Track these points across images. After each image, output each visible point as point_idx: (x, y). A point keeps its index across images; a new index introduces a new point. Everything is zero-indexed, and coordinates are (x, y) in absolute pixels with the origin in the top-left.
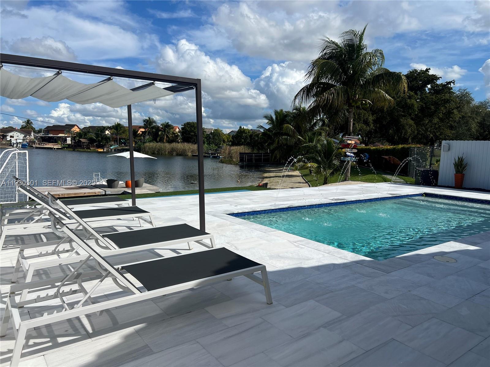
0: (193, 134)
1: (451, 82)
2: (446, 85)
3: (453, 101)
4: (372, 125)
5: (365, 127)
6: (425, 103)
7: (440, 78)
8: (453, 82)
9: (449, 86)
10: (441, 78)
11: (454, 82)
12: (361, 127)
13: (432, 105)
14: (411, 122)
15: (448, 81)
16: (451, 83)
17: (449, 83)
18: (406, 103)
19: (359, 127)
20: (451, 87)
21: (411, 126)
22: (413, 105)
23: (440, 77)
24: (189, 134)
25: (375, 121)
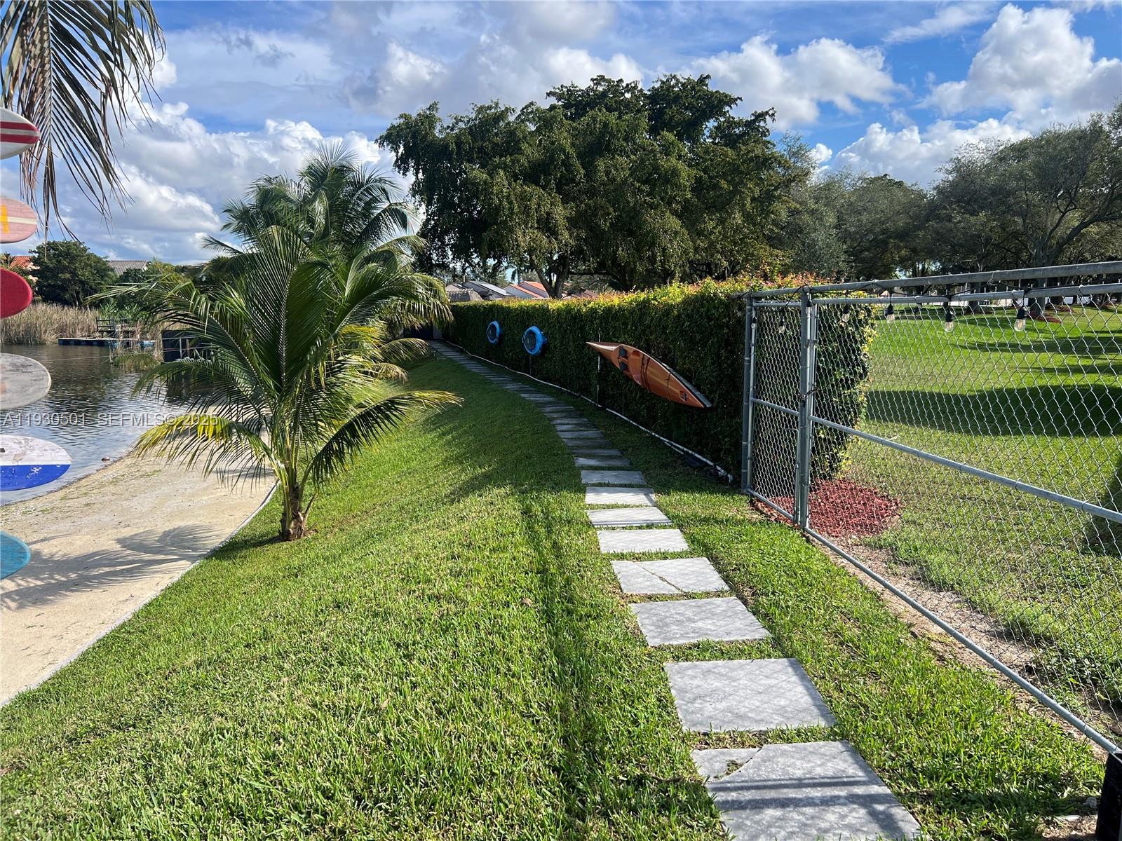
0: (68, 276)
1: (767, 113)
2: (754, 121)
3: (780, 163)
4: (566, 235)
5: (545, 240)
6: (705, 171)
7: (739, 101)
8: (771, 112)
9: (762, 124)
10: (741, 99)
11: (773, 115)
12: (533, 240)
13: (724, 176)
14: (674, 223)
15: (759, 111)
16: (767, 117)
17: (760, 116)
18: (656, 169)
19: (524, 242)
20: (767, 127)
21: (676, 233)
22: (675, 172)
23: (738, 98)
24: (55, 276)
25: (573, 223)
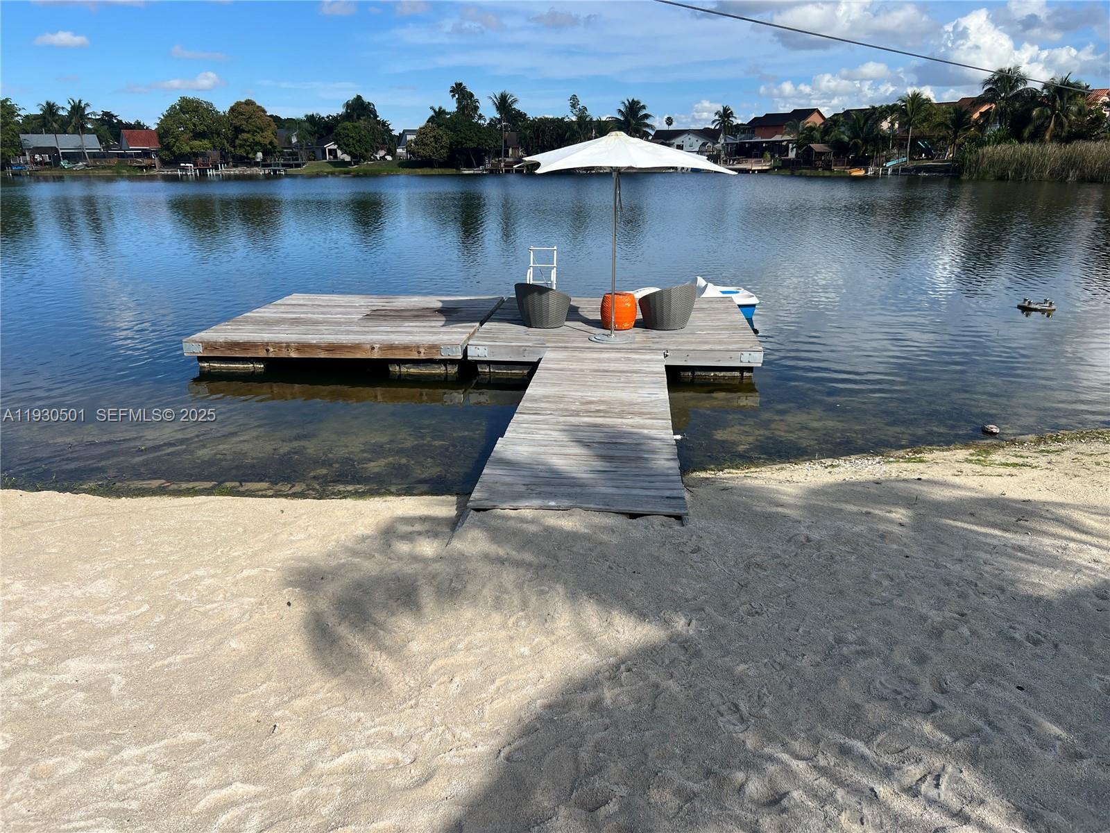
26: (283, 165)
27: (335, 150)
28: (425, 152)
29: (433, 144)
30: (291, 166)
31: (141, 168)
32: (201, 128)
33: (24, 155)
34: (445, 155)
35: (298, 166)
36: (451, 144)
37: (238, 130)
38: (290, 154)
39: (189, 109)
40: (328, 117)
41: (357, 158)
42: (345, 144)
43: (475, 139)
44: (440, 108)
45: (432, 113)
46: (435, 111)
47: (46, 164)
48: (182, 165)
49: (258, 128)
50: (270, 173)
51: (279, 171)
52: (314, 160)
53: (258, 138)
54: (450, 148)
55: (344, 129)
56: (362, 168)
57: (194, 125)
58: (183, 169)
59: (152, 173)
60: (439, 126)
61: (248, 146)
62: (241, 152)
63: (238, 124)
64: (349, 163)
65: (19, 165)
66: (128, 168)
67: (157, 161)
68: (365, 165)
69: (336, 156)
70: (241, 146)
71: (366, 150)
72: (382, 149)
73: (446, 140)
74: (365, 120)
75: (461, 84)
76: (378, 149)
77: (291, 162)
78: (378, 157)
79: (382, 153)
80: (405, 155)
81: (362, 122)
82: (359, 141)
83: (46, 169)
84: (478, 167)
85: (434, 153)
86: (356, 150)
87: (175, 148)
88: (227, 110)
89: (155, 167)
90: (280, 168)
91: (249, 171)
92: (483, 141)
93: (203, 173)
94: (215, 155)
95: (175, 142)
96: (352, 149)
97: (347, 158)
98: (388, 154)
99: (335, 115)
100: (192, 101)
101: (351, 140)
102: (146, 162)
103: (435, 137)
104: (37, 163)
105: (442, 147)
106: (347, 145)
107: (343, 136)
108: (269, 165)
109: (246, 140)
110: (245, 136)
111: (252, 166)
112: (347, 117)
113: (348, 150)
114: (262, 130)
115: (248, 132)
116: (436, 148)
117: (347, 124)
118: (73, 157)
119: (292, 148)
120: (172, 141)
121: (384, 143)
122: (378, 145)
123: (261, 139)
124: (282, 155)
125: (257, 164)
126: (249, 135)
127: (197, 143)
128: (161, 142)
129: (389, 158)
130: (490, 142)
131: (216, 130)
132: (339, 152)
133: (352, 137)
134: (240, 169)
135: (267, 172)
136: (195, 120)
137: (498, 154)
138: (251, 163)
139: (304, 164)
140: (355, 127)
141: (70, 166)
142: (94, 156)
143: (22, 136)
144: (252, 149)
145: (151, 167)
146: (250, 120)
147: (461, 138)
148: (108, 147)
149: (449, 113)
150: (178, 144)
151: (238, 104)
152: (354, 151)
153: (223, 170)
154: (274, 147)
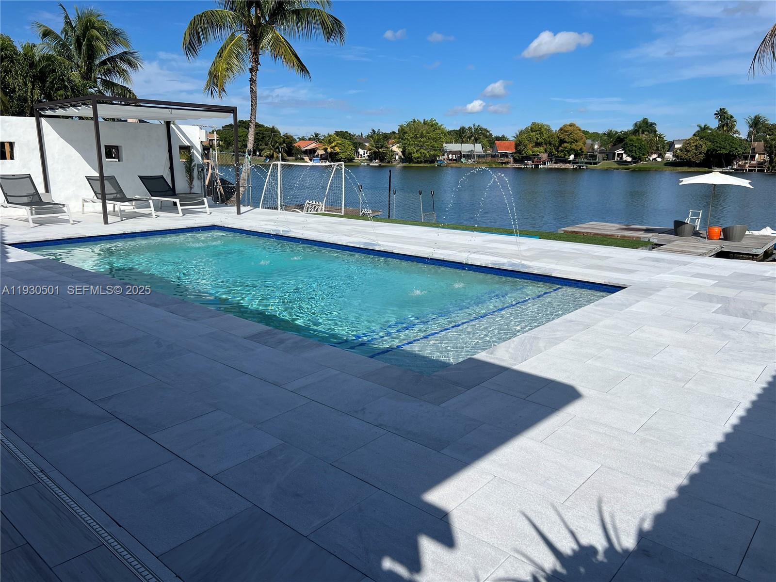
26: (586, 163)
27: (622, 154)
28: (688, 156)
29: (694, 151)
30: (590, 164)
31: (502, 163)
32: (540, 140)
33: (444, 155)
34: (702, 158)
35: (595, 163)
36: (708, 151)
37: (562, 141)
38: (591, 156)
39: (536, 129)
40: (621, 132)
41: (636, 160)
42: (629, 150)
43: (728, 147)
44: (705, 126)
45: (698, 129)
46: (700, 127)
47: (454, 160)
48: (525, 162)
49: (575, 140)
50: (576, 168)
51: (583, 166)
52: (606, 160)
53: (574, 146)
54: (707, 154)
55: (631, 141)
56: (638, 166)
57: (537, 139)
58: (526, 164)
59: (508, 166)
60: (701, 138)
61: (566, 151)
62: (561, 155)
63: (563, 138)
64: (630, 162)
65: (440, 161)
66: (496, 163)
67: (511, 160)
68: (641, 164)
69: (621, 158)
70: (562, 151)
71: (644, 155)
72: (655, 154)
73: (704, 148)
74: (646, 135)
75: (724, 109)
76: (652, 153)
77: (592, 161)
78: (651, 159)
79: (654, 156)
80: (672, 157)
81: (644, 135)
82: (640, 149)
83: (454, 163)
84: (727, 167)
85: (693, 157)
86: (636, 154)
87: (523, 152)
88: (558, 129)
89: (510, 163)
90: (584, 164)
91: (563, 166)
92: (734, 149)
93: (537, 166)
94: (544, 156)
95: (524, 149)
96: (634, 154)
97: (629, 159)
98: (658, 157)
99: (626, 131)
100: (539, 125)
101: (634, 148)
102: (506, 160)
103: (696, 146)
104: (450, 160)
105: (700, 153)
106: (631, 151)
107: (629, 145)
108: (577, 163)
109: (565, 148)
110: (565, 145)
111: (566, 163)
112: (635, 132)
113: (631, 154)
114: (577, 141)
115: (568, 143)
116: (696, 154)
117: (634, 137)
118: (468, 156)
119: (593, 153)
120: (522, 147)
121: (658, 149)
122: (653, 151)
123: (575, 147)
124: (586, 157)
125: (569, 162)
126: (568, 145)
127: (536, 149)
128: (516, 148)
129: (659, 160)
130: (740, 149)
131: (549, 141)
132: (624, 156)
133: (635, 146)
134: (558, 165)
135: (575, 167)
136: (538, 136)
137: (746, 158)
138: (567, 162)
139: (599, 162)
140: (638, 139)
141: (466, 161)
142: (479, 156)
143: (445, 145)
144: (568, 153)
145: (507, 163)
146: (571, 135)
147: (717, 147)
148: (485, 151)
149: (711, 129)
150: (526, 150)
151: (565, 126)
152: (635, 155)
153: (549, 165)
154: (583, 152)
